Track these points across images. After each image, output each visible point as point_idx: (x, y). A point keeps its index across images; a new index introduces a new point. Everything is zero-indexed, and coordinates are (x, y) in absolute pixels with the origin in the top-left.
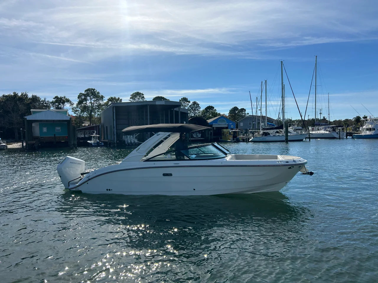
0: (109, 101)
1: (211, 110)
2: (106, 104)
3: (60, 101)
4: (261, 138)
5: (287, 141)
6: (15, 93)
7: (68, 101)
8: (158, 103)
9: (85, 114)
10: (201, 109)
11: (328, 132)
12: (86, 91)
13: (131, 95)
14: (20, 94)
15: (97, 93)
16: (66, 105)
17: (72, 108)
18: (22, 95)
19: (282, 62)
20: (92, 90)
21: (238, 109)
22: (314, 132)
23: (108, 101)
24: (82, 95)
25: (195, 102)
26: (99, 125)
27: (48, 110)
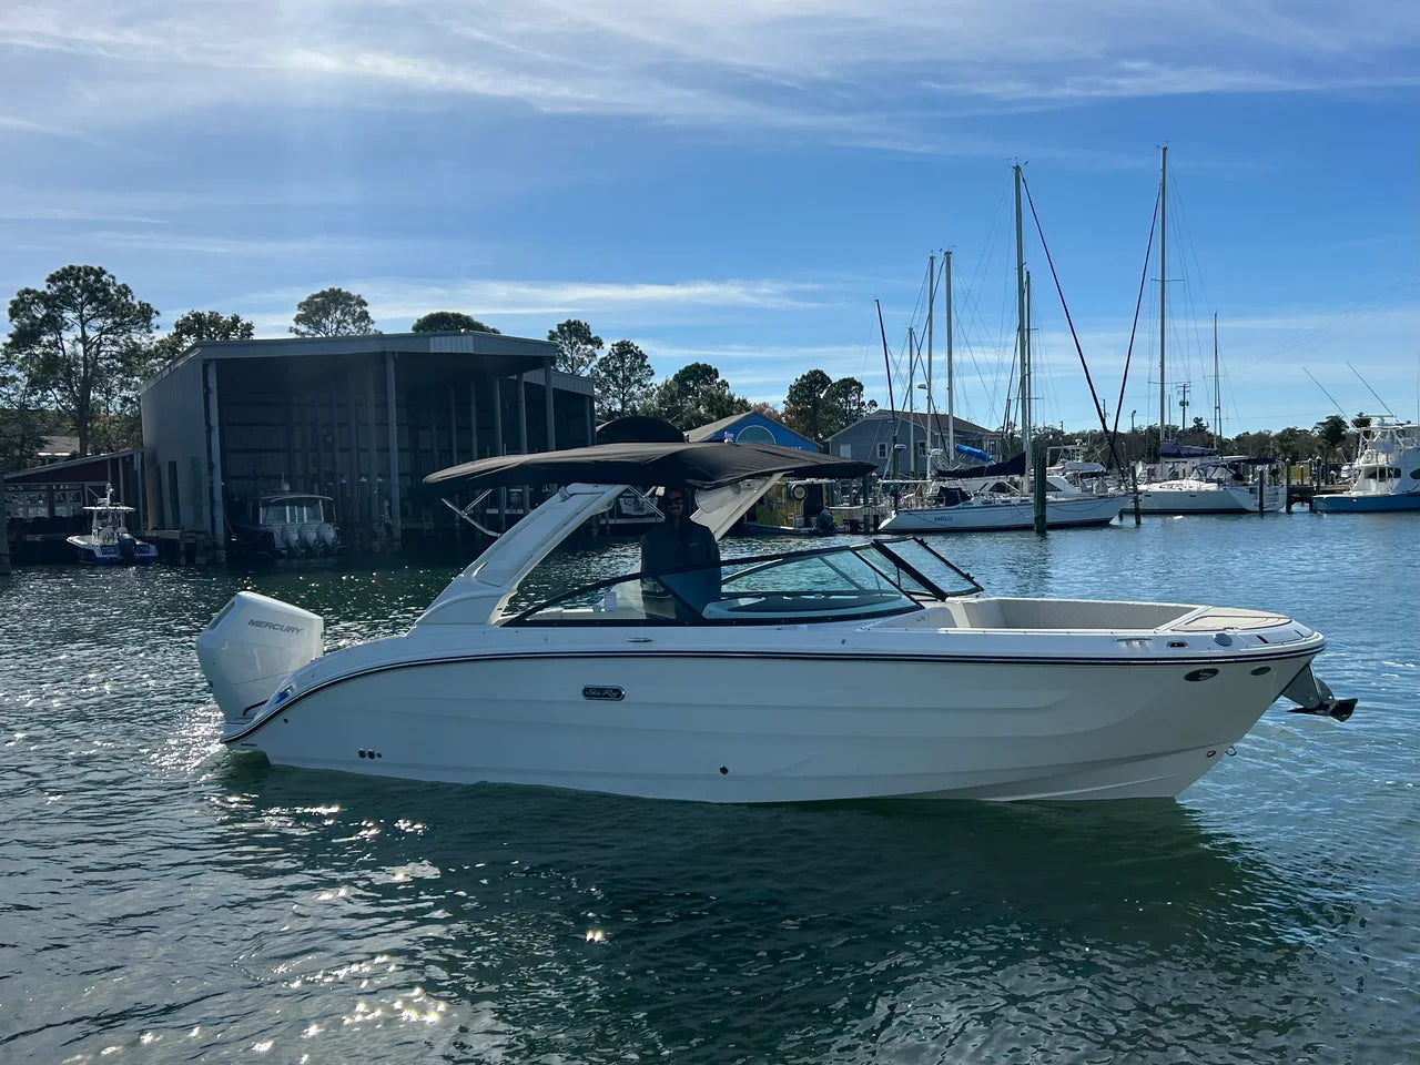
0: (183, 332)
1: (706, 382)
2: (169, 349)
4: (931, 517)
5: (1042, 527)
8: (441, 344)
9: (54, 400)
10: (658, 380)
11: (1213, 487)
12: (52, 279)
13: (300, 306)
15: (119, 291)
19: (1017, 168)
20: (87, 274)
21: (830, 381)
22: (1155, 487)
23: (178, 335)
24: (33, 302)
25: (628, 345)
26: (132, 456)
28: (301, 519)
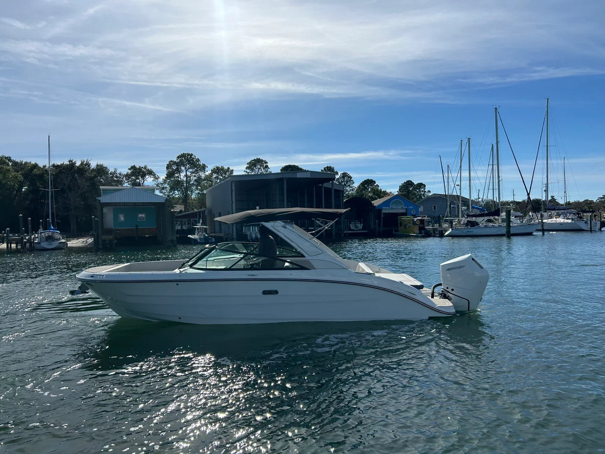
1: (371, 185)
2: (208, 178)
3: (138, 173)
4: (465, 231)
5: (509, 235)
6: (72, 161)
7: (150, 173)
8: (290, 175)
9: (177, 194)
10: (356, 185)
11: (570, 221)
12: (178, 157)
13: (248, 164)
14: (78, 164)
15: (196, 160)
16: (148, 179)
17: (157, 184)
18: (82, 164)
19: (496, 108)
20: (188, 156)
21: (414, 184)
22: (549, 221)
23: (212, 173)
24: (173, 164)
25: (346, 173)
26: (204, 211)
27: (120, 187)
28: (255, 230)
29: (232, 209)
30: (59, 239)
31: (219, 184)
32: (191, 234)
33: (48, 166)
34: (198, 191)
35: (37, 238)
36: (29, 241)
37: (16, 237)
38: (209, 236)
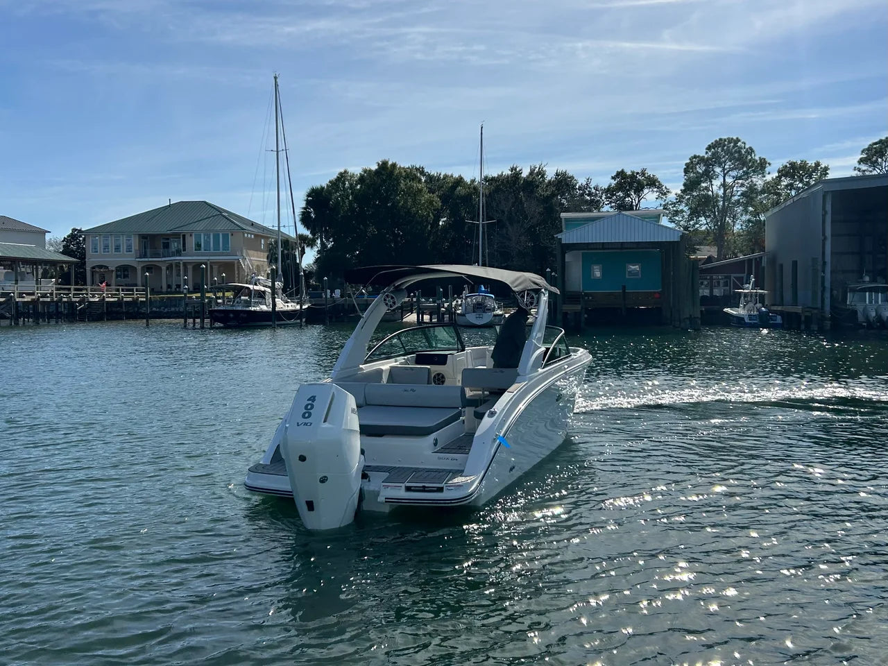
0: (782, 175)
2: (771, 188)
3: (629, 184)
6: (516, 169)
7: (653, 183)
9: (703, 224)
12: (709, 148)
13: (863, 152)
14: (525, 173)
15: (747, 151)
16: (646, 197)
17: (665, 205)
18: (531, 173)
20: (730, 142)
23: (779, 177)
24: (698, 163)
26: (761, 258)
27: (595, 213)
28: (877, 302)
29: (824, 253)
30: (494, 310)
31: (796, 199)
32: (731, 307)
33: (478, 179)
34: (748, 217)
35: (461, 305)
36: (449, 310)
37: (430, 303)
38: (770, 311)
